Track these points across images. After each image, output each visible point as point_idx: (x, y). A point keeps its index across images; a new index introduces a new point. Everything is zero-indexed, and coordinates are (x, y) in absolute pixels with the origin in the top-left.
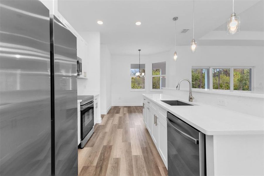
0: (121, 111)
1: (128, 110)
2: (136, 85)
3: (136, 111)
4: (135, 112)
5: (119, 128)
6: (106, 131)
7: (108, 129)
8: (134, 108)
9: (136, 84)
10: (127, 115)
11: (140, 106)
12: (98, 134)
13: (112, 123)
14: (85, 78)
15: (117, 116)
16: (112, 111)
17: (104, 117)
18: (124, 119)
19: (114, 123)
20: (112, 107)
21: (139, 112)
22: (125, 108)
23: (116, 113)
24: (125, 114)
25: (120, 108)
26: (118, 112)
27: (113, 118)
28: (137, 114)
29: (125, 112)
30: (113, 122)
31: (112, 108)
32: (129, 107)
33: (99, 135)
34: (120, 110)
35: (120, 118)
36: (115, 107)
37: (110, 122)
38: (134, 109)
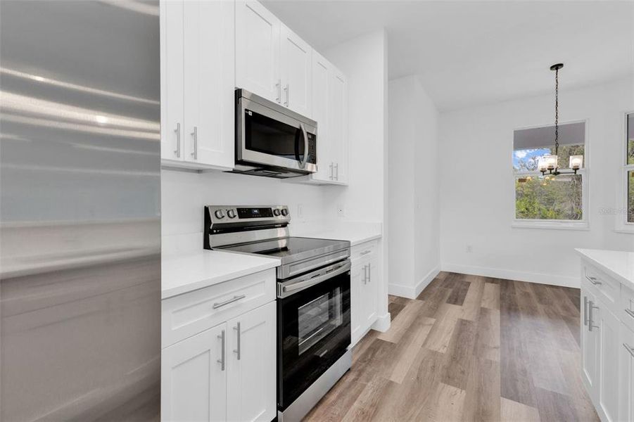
0: (471, 295)
1: (502, 298)
2: (536, 205)
3: (540, 307)
4: (532, 312)
5: (448, 379)
6: (392, 379)
7: (401, 371)
8: (529, 290)
9: (537, 201)
10: (495, 316)
11: (557, 287)
12: (362, 381)
13: (425, 344)
14: (334, 181)
15: (453, 314)
16: (437, 288)
17: (403, 307)
18: (477, 335)
19: (433, 348)
20: (441, 272)
21: (552, 316)
22: (490, 287)
23: (450, 301)
24: (483, 312)
25: (469, 283)
26: (457, 299)
27: (433, 321)
28: (542, 321)
29: (484, 305)
30: (429, 336)
31: (442, 277)
32: (505, 285)
33: (365, 385)
34: (466, 290)
35: (463, 324)
36: (451, 273)
37: (420, 335)
38: (527, 295)
